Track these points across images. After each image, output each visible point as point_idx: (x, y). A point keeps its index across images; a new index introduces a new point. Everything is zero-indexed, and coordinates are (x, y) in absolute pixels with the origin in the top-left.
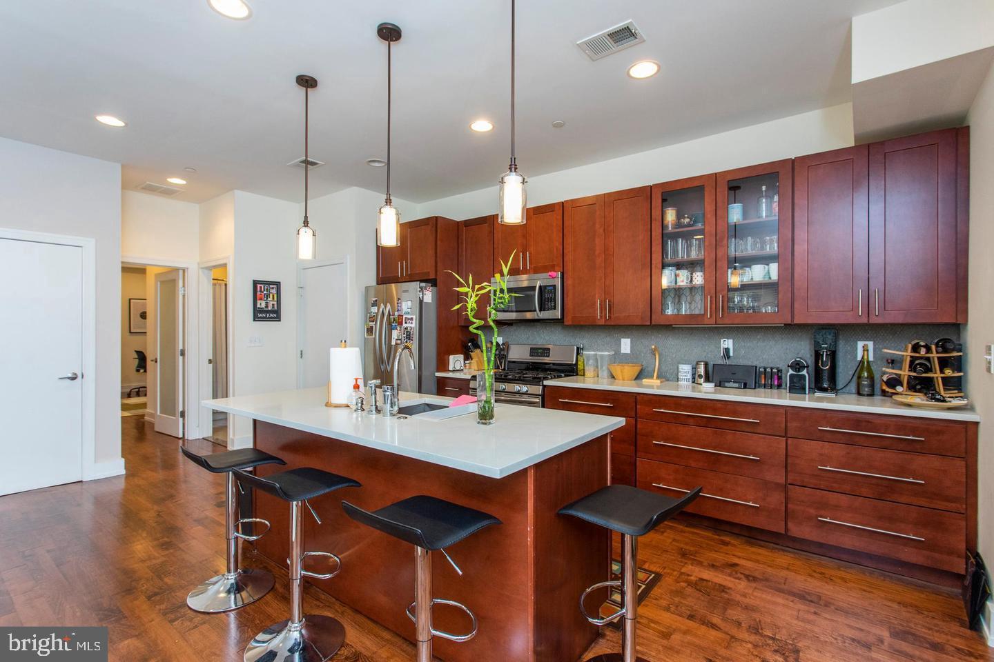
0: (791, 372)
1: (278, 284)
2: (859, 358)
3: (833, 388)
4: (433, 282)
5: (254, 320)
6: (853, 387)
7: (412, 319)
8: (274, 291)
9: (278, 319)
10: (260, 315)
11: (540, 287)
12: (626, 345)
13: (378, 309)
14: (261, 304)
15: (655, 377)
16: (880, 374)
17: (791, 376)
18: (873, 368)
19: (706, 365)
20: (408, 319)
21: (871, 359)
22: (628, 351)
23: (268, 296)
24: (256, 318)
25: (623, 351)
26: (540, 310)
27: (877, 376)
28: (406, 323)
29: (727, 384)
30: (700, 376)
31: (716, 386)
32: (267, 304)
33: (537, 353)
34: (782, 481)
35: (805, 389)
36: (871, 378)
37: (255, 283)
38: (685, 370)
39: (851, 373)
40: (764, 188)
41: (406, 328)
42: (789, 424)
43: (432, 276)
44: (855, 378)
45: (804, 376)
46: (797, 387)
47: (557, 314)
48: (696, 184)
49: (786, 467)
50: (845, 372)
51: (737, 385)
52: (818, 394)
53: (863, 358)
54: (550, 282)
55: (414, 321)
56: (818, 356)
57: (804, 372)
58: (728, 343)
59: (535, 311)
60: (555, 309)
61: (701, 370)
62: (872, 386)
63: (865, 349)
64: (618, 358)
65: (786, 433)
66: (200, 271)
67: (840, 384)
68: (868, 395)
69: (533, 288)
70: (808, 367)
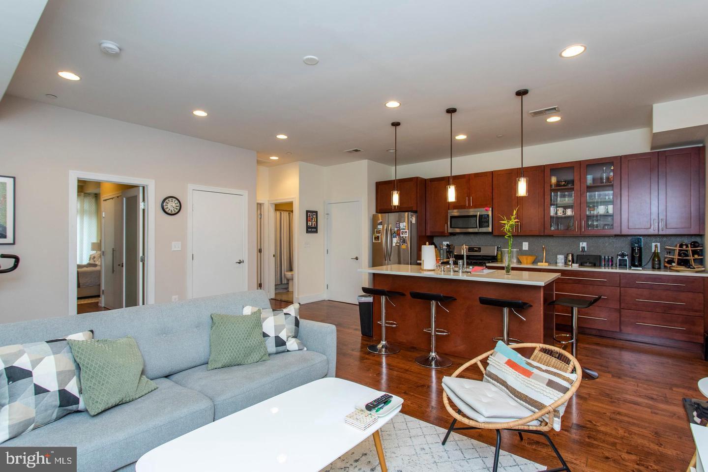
0: (619, 258)
1: (316, 212)
2: (653, 251)
3: (640, 265)
4: (415, 212)
5: (307, 233)
6: (650, 265)
7: (406, 232)
8: (315, 216)
9: (316, 232)
10: (309, 230)
11: (479, 215)
12: (525, 246)
13: (383, 227)
14: (310, 224)
15: (544, 262)
16: (663, 259)
17: (620, 259)
18: (660, 255)
19: (573, 256)
20: (404, 232)
21: (659, 251)
22: (527, 249)
23: (312, 219)
24: (308, 232)
25: (524, 249)
26: (480, 227)
27: (662, 260)
28: (402, 234)
29: (585, 265)
30: (570, 261)
31: (579, 265)
32: (312, 223)
33: (473, 250)
34: (618, 307)
35: (626, 265)
36: (659, 260)
37: (307, 212)
38: (561, 258)
39: (649, 259)
40: (604, 168)
41: (403, 237)
42: (621, 281)
43: (414, 209)
44: (651, 260)
45: (626, 260)
46: (622, 264)
47: (490, 229)
48: (569, 165)
49: (620, 301)
50: (646, 258)
51: (590, 265)
52: (633, 268)
53: (655, 251)
54: (485, 213)
55: (407, 233)
56: (633, 250)
57: (626, 258)
58: (584, 244)
59: (477, 227)
60: (488, 227)
61: (570, 258)
62: (660, 264)
63: (656, 246)
64: (521, 253)
65: (620, 285)
66: (270, 205)
67: (643, 264)
68: (658, 268)
69: (476, 216)
70: (628, 255)
